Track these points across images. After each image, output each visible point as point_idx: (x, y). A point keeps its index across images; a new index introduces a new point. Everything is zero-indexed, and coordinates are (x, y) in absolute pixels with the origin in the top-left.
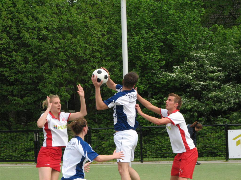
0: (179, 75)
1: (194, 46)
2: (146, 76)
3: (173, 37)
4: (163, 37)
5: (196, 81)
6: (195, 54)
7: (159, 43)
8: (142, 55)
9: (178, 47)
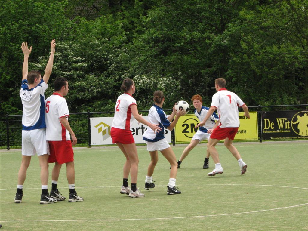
0: (44, 65)
1: (58, 37)
2: (12, 66)
3: (38, 28)
4: (28, 28)
5: (61, 71)
6: (60, 45)
7: (24, 35)
8: (8, 46)
9: (42, 38)
